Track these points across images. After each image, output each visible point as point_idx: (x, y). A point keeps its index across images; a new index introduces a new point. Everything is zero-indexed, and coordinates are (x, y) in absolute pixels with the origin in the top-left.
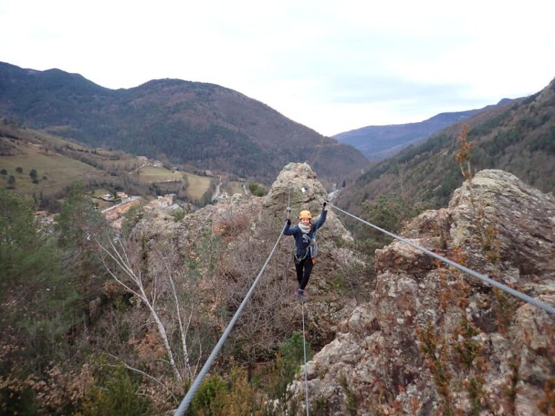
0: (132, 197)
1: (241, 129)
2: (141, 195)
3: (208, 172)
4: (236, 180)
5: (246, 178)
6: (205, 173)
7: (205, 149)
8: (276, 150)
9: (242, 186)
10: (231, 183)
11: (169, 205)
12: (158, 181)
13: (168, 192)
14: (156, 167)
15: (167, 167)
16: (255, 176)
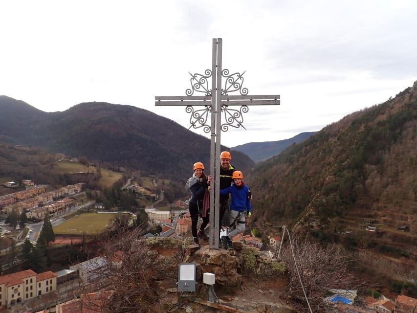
0: (39, 185)
1: (153, 138)
2: (49, 184)
3: (122, 169)
4: (148, 176)
5: (156, 174)
6: (119, 169)
7: (122, 153)
8: (182, 155)
9: (152, 180)
10: (142, 178)
11: (76, 193)
12: (71, 173)
13: (78, 182)
14: (71, 162)
15: (83, 163)
16: (164, 173)
